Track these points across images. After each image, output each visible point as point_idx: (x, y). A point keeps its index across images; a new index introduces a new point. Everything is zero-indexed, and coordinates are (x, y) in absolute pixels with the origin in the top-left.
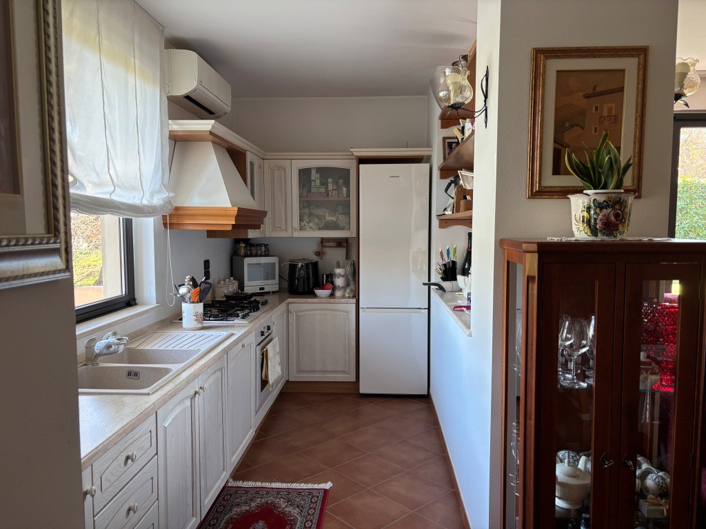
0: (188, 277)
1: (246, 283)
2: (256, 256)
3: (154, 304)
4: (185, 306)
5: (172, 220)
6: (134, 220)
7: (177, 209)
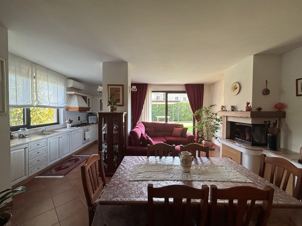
0: (68, 119)
1: (89, 121)
2: (92, 116)
3: (63, 124)
4: (67, 124)
5: (67, 109)
6: (59, 109)
7: (68, 107)
